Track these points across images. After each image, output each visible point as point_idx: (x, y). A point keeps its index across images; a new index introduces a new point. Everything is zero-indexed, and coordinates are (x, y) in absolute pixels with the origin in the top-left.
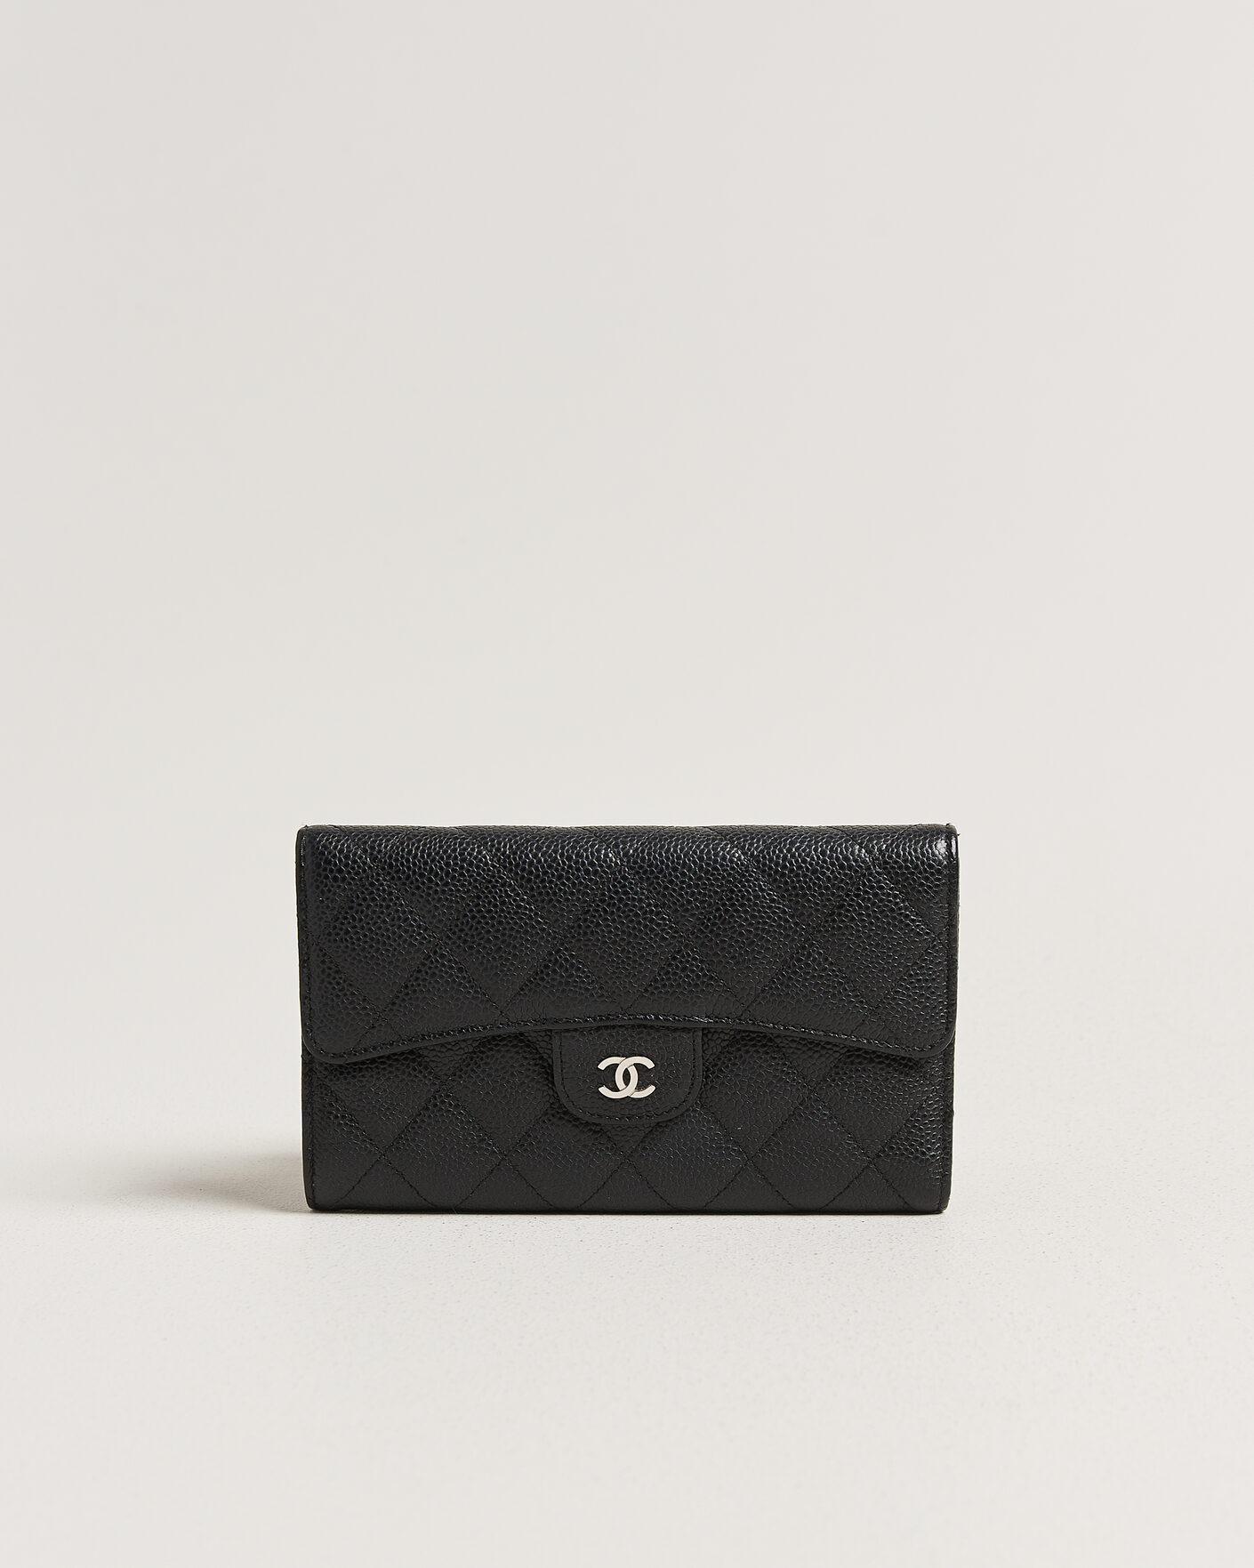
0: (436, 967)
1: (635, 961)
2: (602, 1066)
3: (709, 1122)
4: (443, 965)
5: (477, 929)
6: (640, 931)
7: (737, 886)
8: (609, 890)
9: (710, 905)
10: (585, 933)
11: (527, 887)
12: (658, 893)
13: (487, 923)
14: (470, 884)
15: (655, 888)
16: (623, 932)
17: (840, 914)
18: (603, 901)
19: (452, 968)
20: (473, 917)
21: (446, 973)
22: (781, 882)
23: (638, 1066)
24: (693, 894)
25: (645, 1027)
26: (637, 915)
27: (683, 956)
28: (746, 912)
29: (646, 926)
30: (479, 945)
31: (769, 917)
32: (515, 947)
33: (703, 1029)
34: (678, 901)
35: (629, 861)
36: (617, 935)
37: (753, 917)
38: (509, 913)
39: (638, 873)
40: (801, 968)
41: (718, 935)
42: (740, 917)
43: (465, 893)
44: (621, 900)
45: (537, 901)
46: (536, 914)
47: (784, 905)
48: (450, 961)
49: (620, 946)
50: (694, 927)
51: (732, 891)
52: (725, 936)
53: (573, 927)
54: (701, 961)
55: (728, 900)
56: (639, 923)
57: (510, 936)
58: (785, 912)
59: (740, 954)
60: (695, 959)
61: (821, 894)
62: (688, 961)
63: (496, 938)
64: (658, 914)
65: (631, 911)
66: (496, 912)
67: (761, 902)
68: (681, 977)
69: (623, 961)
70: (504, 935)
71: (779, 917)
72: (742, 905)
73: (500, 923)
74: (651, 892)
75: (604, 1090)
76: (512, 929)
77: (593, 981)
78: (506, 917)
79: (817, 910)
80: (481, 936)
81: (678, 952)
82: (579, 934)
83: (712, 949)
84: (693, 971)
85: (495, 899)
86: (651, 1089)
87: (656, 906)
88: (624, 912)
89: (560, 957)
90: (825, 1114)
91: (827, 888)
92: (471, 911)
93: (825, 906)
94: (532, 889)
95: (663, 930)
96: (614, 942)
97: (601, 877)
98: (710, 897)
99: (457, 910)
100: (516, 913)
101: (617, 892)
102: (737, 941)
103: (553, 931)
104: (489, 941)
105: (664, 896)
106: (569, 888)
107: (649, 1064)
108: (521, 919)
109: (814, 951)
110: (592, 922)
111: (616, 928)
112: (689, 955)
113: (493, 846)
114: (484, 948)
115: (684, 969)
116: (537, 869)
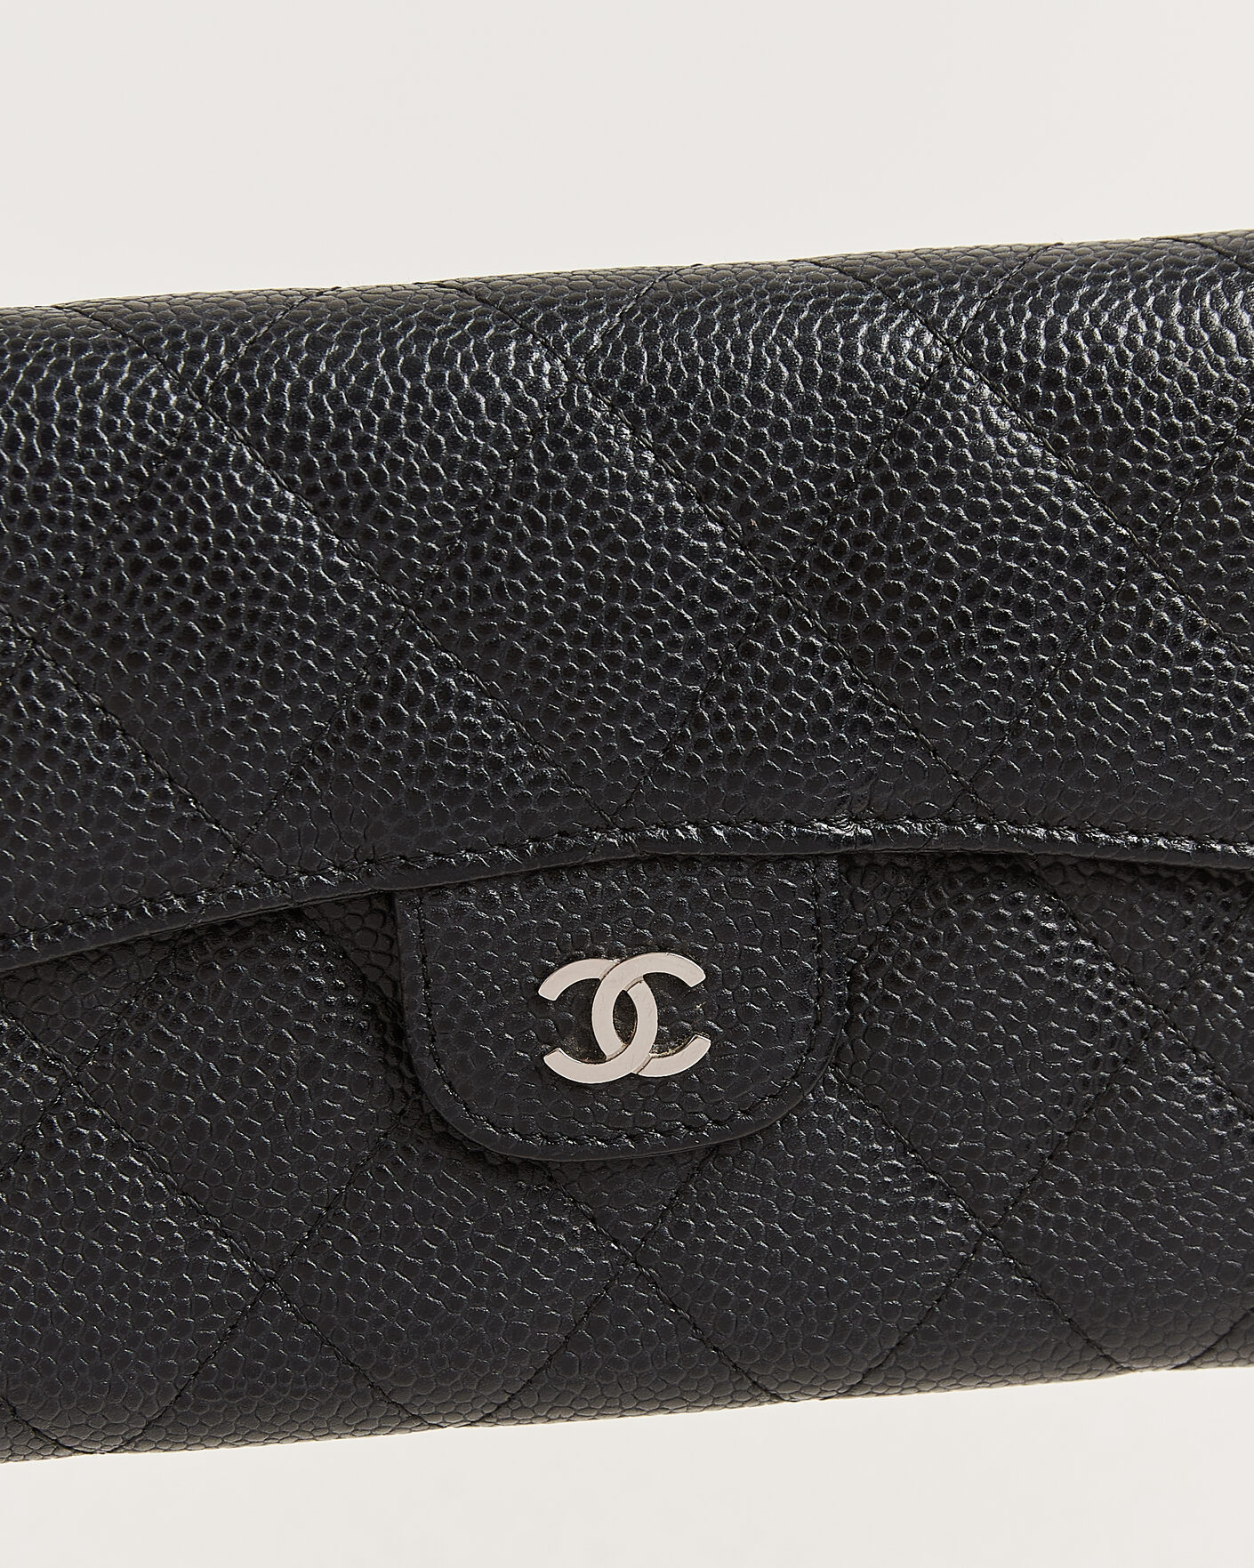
0: (32, 726)
1: (634, 670)
2: (552, 989)
3: (866, 1136)
4: (54, 720)
5: (149, 600)
6: (643, 576)
7: (919, 423)
8: (541, 457)
9: (846, 485)
10: (479, 594)
11: (291, 464)
12: (687, 459)
13: (180, 582)
14: (117, 464)
15: (677, 444)
16: (594, 584)
17: (1226, 488)
18: (524, 492)
19: (78, 726)
20: (136, 568)
21: (65, 742)
22: (1047, 401)
23: (657, 982)
24: (791, 454)
25: (670, 861)
26: (629, 529)
27: (774, 644)
28: (953, 498)
29: (659, 561)
30: (160, 648)
31: (1022, 510)
32: (269, 651)
33: (842, 858)
34: (750, 477)
35: (591, 368)
36: (574, 594)
37: (976, 511)
38: (244, 546)
39: (622, 400)
40: (1122, 656)
41: (873, 575)
42: (937, 515)
43: (104, 494)
44: (577, 485)
45: (326, 503)
46: (326, 545)
47: (1061, 471)
48: (71, 705)
49: (586, 625)
50: (802, 554)
51: (907, 438)
52: (897, 574)
53: (440, 577)
54: (832, 657)
55: (898, 464)
56: (639, 553)
57: (253, 616)
58: (1065, 492)
59: (946, 627)
60: (809, 649)
61: (1170, 432)
62: (788, 658)
63: (211, 626)
64: (691, 520)
65: (609, 515)
66: (205, 546)
67: (996, 465)
68: (771, 707)
69: (599, 673)
70: (233, 614)
71: (1052, 508)
72: (942, 478)
73: (220, 579)
74: (666, 455)
75: (560, 1062)
76: (257, 595)
77: (510, 737)
78: (235, 559)
79: (1161, 481)
80: (164, 622)
81: (758, 635)
82: (460, 596)
83: (858, 616)
84: (806, 687)
85: (199, 506)
86: (699, 1047)
87: (684, 497)
88: (591, 521)
89: (408, 670)
90: (1201, 1087)
91: (1184, 412)
92: (127, 547)
93: (1182, 466)
94: (308, 469)
95: (710, 569)
96: (569, 617)
97: (514, 421)
98: (844, 460)
99: (85, 551)
100: (265, 545)
101: (564, 463)
102: (933, 589)
103: (381, 594)
104: (189, 637)
105: (706, 465)
106: (419, 457)
107: (692, 974)
108: (281, 562)
109: (1157, 602)
110: (497, 557)
111: (572, 573)
112: (789, 638)
113: (176, 347)
114: (176, 658)
115: (779, 683)
116: (318, 407)
